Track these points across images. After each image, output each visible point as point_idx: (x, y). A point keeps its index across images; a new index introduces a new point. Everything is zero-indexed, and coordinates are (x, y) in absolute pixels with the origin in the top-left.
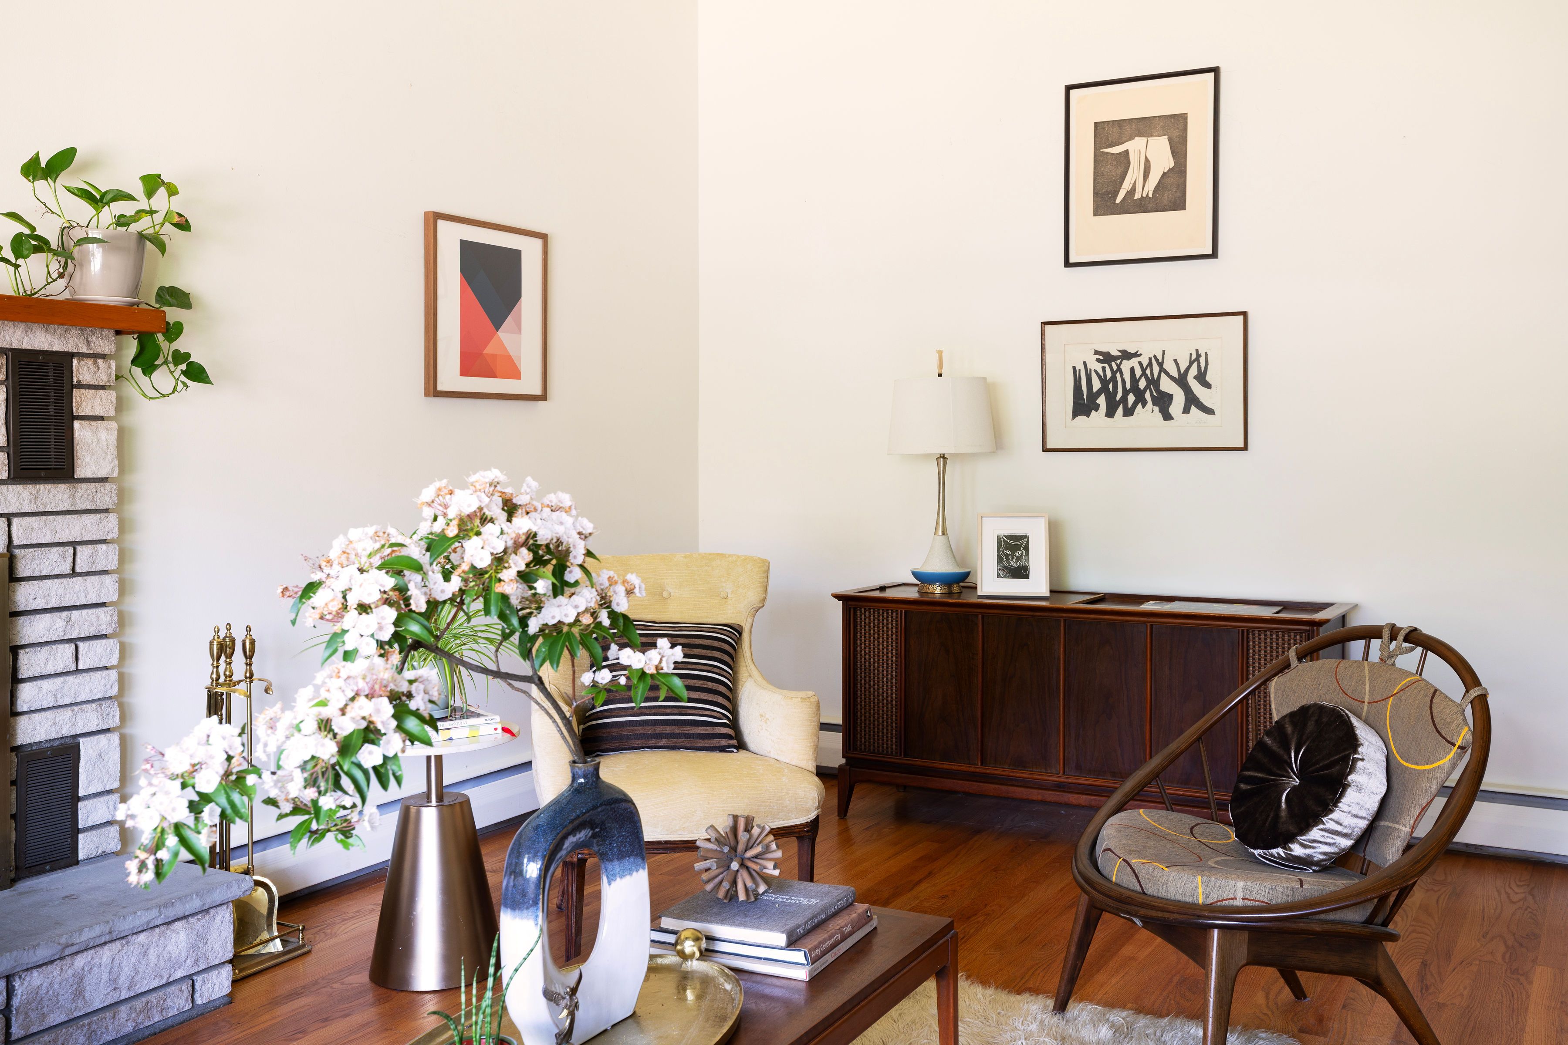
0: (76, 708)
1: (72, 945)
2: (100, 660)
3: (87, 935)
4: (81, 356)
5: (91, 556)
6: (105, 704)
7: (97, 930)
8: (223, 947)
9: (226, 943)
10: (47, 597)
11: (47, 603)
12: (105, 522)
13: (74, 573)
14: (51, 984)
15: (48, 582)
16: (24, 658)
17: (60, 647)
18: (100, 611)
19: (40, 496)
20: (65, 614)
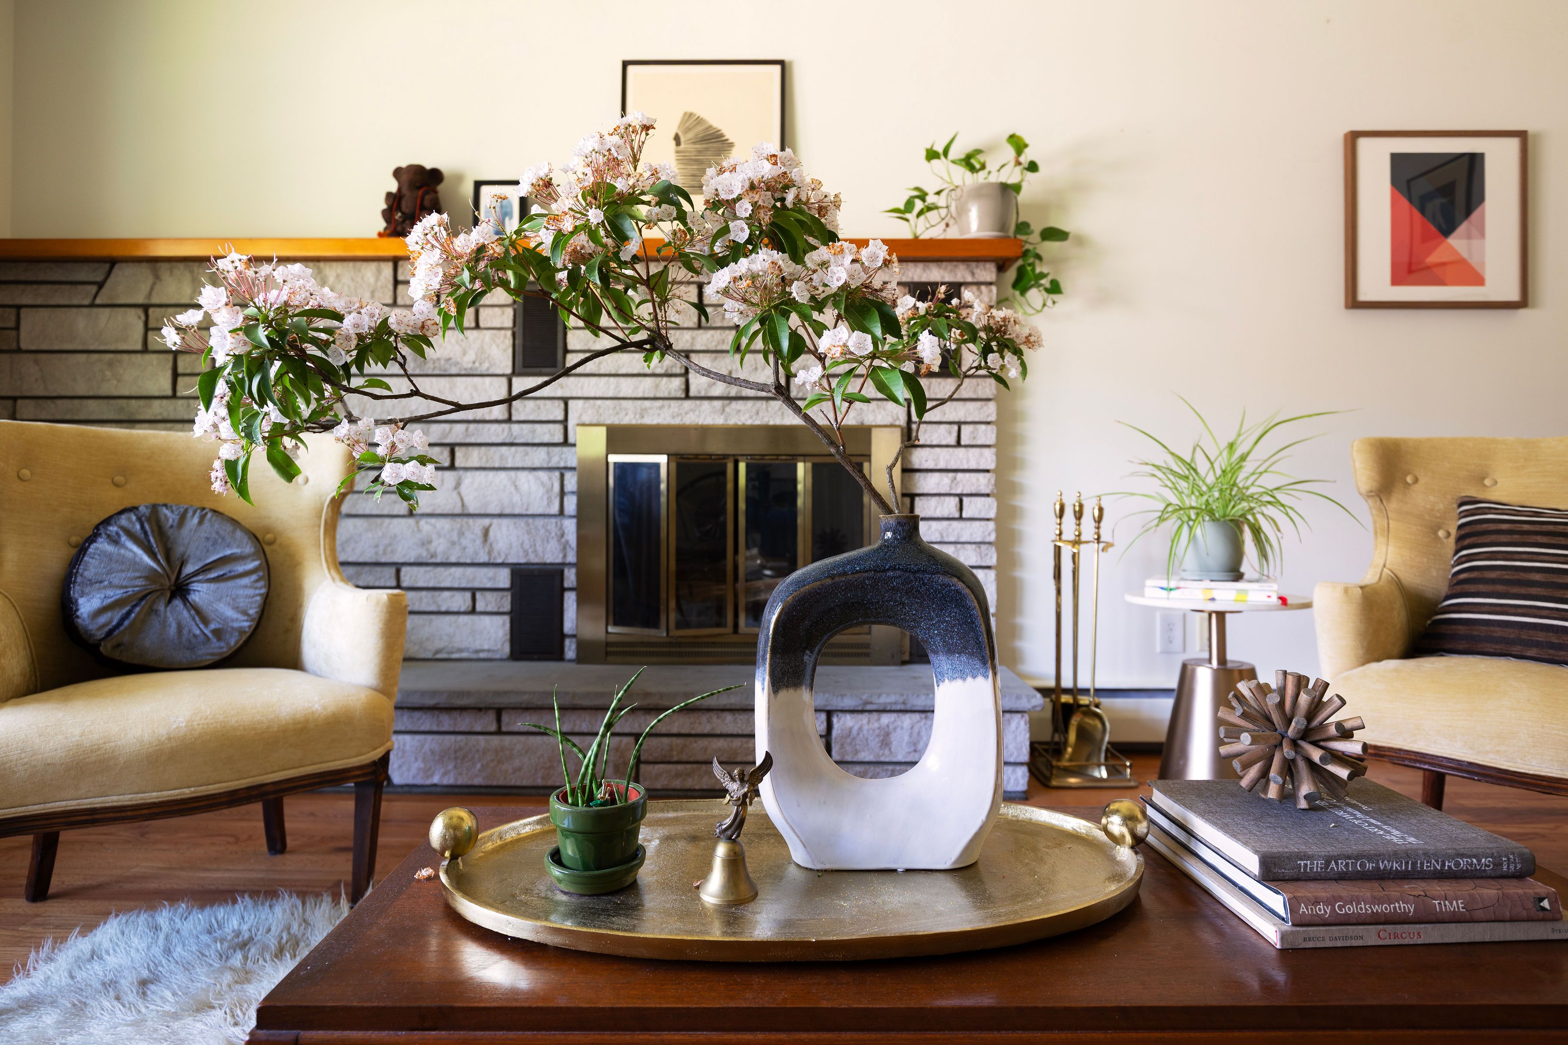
0: (959, 546)
1: (871, 703)
2: (980, 512)
3: (884, 700)
4: (967, 284)
5: (973, 432)
6: (983, 547)
7: (892, 699)
8: (1019, 749)
9: (1021, 747)
10: (937, 460)
11: (936, 465)
12: (985, 408)
13: (958, 444)
14: (860, 729)
15: (938, 450)
16: (919, 503)
17: (947, 499)
18: (981, 476)
19: (932, 387)
20: (951, 475)
